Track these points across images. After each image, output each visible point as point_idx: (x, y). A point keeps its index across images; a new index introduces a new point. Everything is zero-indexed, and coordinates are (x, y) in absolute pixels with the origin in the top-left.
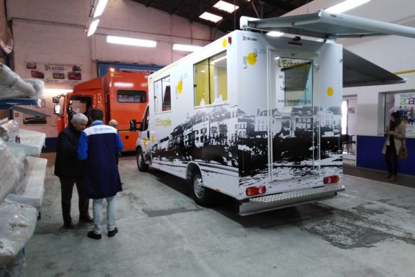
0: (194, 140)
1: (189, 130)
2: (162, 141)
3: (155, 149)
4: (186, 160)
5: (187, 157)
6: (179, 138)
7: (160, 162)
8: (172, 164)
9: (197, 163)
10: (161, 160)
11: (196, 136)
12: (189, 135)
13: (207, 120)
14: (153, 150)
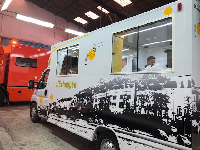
0: (109, 105)
1: (101, 94)
2: (62, 100)
3: (53, 106)
4: (94, 122)
5: (97, 120)
6: (86, 101)
7: (58, 119)
8: (74, 123)
9: (111, 129)
10: (59, 117)
11: (112, 101)
12: (101, 99)
13: (131, 86)
14: (50, 106)
